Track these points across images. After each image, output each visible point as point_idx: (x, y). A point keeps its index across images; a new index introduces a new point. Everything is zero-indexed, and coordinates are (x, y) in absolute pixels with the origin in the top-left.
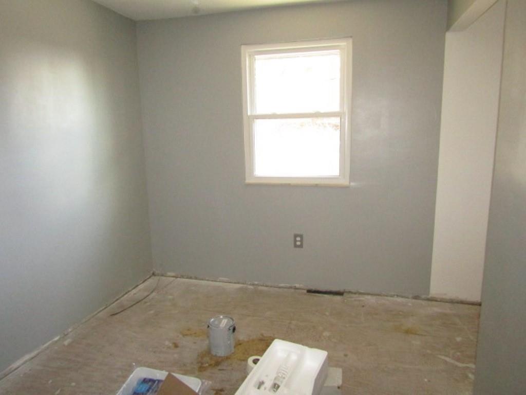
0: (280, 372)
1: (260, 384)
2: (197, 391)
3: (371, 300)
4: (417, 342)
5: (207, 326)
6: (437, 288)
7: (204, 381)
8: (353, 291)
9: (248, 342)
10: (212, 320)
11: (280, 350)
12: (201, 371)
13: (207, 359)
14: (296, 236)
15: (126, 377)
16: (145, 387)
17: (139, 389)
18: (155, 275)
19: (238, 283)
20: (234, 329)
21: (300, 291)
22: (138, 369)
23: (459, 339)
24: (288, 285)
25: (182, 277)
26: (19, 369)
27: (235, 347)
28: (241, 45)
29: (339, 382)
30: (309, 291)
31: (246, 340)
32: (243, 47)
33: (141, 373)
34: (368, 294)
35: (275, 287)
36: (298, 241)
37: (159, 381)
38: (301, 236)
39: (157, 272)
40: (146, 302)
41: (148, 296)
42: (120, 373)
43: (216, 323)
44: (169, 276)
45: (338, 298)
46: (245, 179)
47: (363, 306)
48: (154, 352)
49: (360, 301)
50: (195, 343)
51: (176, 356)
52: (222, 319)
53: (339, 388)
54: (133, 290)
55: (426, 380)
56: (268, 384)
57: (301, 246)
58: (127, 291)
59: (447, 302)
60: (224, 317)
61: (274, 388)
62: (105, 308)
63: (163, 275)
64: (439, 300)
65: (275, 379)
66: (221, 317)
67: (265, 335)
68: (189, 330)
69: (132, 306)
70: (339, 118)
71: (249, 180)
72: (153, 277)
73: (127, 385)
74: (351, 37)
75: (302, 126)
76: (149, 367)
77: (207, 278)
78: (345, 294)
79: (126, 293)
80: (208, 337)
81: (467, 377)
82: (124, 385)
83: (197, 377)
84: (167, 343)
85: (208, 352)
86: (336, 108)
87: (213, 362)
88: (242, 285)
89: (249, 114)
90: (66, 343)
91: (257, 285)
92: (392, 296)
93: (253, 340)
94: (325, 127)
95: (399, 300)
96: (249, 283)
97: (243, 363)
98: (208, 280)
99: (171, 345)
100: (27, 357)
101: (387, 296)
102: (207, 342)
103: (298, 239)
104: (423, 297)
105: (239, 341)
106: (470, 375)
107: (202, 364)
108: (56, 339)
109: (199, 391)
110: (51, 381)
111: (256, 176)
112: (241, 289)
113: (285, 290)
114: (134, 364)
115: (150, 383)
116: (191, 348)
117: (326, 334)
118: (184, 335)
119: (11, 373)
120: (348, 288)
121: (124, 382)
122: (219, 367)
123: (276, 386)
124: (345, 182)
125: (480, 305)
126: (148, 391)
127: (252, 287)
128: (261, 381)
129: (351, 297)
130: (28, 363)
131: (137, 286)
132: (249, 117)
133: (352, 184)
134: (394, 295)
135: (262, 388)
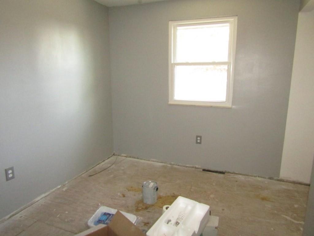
0: (180, 216)
1: (169, 221)
2: (134, 223)
3: (242, 178)
4: (269, 205)
5: (142, 186)
6: (284, 173)
7: (138, 217)
8: (230, 172)
9: (165, 197)
10: (145, 183)
11: (182, 203)
12: (137, 211)
13: (141, 205)
14: (197, 137)
15: (95, 211)
16: (105, 218)
17: (102, 218)
18: (115, 155)
19: (162, 163)
20: (157, 189)
21: (199, 170)
22: (102, 207)
23: (296, 206)
24: (192, 166)
25: (130, 157)
26: (39, 202)
27: (157, 199)
28: (169, 21)
29: (216, 224)
30: (204, 170)
31: (164, 195)
32: (170, 22)
33: (103, 209)
34: (240, 174)
35: (184, 166)
36: (199, 140)
37: (113, 215)
38: (201, 137)
39: (116, 154)
40: (109, 170)
41: (110, 166)
42: (92, 208)
43: (147, 184)
44: (123, 156)
45: (222, 175)
46: (168, 101)
47: (236, 181)
48: (112, 198)
49: (234, 178)
50: (135, 195)
51: (123, 202)
52: (150, 183)
53: (216, 228)
54: (102, 163)
55: (272, 229)
56: (173, 221)
57: (200, 143)
58: (98, 163)
59: (290, 183)
60: (151, 181)
61: (177, 224)
62: (86, 172)
63: (119, 156)
64: (285, 181)
65: (178, 219)
66: (150, 182)
67: (176, 194)
68: (132, 187)
69: (101, 172)
70: (227, 66)
71: (171, 102)
72: (114, 156)
73: (95, 216)
74: (237, 16)
75: (207, 70)
76: (108, 206)
77: (144, 159)
78: (226, 173)
79: (98, 164)
80: (142, 192)
81: (299, 230)
82: (94, 216)
83: (135, 214)
84: (119, 194)
85: (142, 201)
86: (226, 60)
87: (144, 207)
88: (164, 164)
89: (172, 62)
90: (64, 189)
91: (173, 164)
92: (255, 177)
93: (168, 196)
94: (222, 71)
95: (260, 179)
96: (168, 163)
97: (161, 208)
98: (144, 160)
99: (121, 195)
100: (43, 195)
101: (252, 176)
102: (141, 195)
103: (199, 138)
104: (276, 178)
105: (160, 196)
106: (302, 229)
107: (138, 207)
108: (59, 187)
109: (135, 223)
110: (55, 210)
111: (175, 100)
112: (163, 166)
113: (190, 168)
114: (100, 204)
115: (108, 216)
116: (133, 198)
117: (212, 196)
118: (129, 190)
119: (34, 203)
120: (228, 170)
121: (93, 214)
122: (148, 210)
123: (178, 223)
124: (229, 105)
125: (309, 185)
126: (107, 220)
127: (170, 165)
128: (169, 220)
129: (229, 176)
130: (43, 199)
131: (104, 161)
132: (172, 64)
133: (233, 107)
134: (257, 176)
135: (170, 223)
